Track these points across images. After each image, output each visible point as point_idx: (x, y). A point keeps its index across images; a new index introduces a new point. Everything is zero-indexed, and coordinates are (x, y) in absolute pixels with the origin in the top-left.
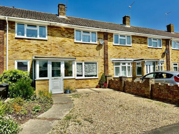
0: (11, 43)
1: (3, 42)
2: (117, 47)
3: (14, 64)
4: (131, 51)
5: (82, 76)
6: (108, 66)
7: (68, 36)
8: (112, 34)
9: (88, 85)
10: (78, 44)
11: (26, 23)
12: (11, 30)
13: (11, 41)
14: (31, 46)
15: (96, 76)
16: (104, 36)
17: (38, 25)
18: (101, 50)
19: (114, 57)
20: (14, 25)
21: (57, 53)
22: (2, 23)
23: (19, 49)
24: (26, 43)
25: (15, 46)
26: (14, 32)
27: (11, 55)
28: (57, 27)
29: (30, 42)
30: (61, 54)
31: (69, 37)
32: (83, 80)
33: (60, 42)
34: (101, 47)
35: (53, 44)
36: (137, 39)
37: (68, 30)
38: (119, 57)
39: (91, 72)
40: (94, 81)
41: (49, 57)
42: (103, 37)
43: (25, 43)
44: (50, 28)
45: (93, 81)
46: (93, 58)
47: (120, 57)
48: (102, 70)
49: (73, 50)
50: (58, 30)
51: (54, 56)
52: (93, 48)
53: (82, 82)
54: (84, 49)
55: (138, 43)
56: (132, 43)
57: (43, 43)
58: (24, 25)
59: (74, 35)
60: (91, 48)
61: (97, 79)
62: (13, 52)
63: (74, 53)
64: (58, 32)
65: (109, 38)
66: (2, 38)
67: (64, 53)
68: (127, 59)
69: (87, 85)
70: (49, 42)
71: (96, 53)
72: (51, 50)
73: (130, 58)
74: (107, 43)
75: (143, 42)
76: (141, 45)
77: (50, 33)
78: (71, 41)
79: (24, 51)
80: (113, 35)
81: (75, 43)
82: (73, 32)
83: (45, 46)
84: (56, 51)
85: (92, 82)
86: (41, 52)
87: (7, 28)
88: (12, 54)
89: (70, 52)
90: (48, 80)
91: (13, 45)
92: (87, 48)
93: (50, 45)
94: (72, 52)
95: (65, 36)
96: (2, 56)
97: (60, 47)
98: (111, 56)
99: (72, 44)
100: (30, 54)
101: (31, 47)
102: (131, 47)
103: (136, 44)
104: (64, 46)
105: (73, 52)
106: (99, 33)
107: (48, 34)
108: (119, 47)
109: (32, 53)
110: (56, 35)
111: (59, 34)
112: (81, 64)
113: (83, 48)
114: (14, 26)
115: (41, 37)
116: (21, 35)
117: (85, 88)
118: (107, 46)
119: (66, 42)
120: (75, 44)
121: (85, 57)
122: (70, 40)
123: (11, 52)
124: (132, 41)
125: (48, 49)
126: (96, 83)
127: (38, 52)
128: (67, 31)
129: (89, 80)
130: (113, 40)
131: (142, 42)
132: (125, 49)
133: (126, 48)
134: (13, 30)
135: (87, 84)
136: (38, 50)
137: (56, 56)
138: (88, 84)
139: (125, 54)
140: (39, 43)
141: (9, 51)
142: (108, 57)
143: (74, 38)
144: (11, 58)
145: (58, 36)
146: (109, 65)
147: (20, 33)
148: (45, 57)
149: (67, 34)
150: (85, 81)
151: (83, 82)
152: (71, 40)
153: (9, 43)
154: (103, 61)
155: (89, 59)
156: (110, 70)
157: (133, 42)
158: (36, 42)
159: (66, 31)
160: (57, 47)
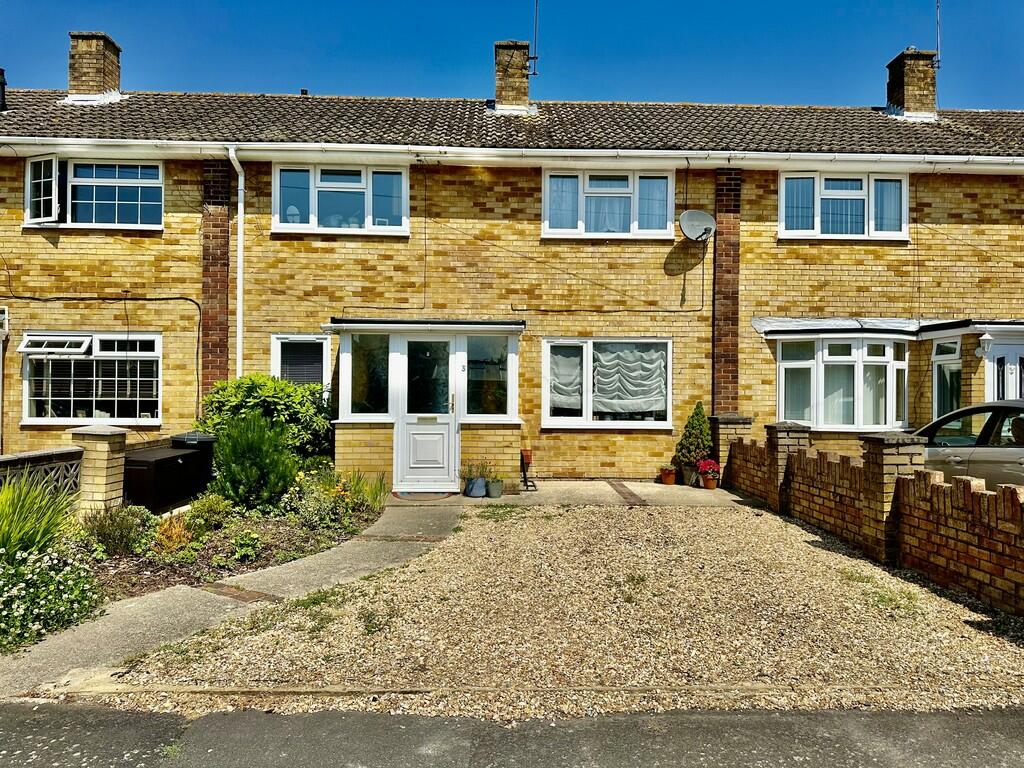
0: (255, 260)
1: (225, 254)
2: (806, 249)
3: (267, 351)
4: (907, 274)
5: (577, 413)
6: (735, 362)
7: (509, 211)
8: (768, 179)
9: (612, 465)
10: (559, 249)
11: (315, 165)
12: (255, 200)
13: (255, 249)
14: (338, 267)
15: (661, 416)
16: (718, 193)
17: (367, 166)
18: (698, 270)
19: (780, 309)
20: (265, 179)
21: (450, 296)
22: (220, 171)
23: (288, 282)
24: (315, 255)
25: (271, 270)
26: (266, 209)
27: (254, 313)
28: (455, 169)
29: (331, 251)
30: (470, 301)
31: (514, 215)
32: (586, 436)
33: (469, 243)
34: (694, 256)
35: (437, 253)
36: (955, 194)
37: (512, 179)
38: (818, 311)
39: (634, 394)
40: (648, 444)
41: (416, 318)
42: (712, 197)
43: (310, 255)
44: (420, 177)
45: (640, 442)
46: (643, 322)
47: (820, 309)
48: (701, 386)
49: (533, 277)
50: (461, 183)
51: (439, 315)
52: (644, 266)
53: (576, 443)
54: (590, 271)
55: (957, 218)
56: (915, 221)
57: (388, 253)
58: (308, 171)
59: (539, 200)
60: (631, 266)
61: (668, 432)
62: (264, 297)
63: (539, 297)
64: (460, 194)
65: (750, 202)
66: (222, 237)
67: (485, 297)
68: (869, 323)
69: (603, 465)
70: (417, 246)
71: (667, 289)
72: (425, 285)
73: (896, 316)
74: (736, 227)
75: (996, 213)
76: (982, 233)
77: (423, 203)
78: (521, 233)
79: (307, 294)
80: (775, 181)
81: (545, 242)
82: (533, 185)
83: (397, 268)
84: (448, 285)
85: (636, 449)
86: (381, 295)
87: (241, 194)
88: (258, 309)
89: (515, 292)
90: (390, 426)
91: (263, 265)
92: (611, 266)
93: (421, 258)
94: (526, 292)
95: (491, 210)
96: (221, 318)
97: (469, 265)
98: (759, 304)
99: (530, 247)
100: (334, 304)
101: (338, 272)
102: (904, 243)
103: (943, 228)
104: (486, 260)
105: (530, 292)
106: (684, 175)
107: (413, 209)
108: (814, 251)
109: (340, 299)
110: (452, 210)
111: (466, 204)
112: (578, 351)
113: (586, 266)
114: (269, 184)
115: (384, 224)
116: (298, 218)
117: (592, 479)
118: (736, 245)
119: (498, 238)
120: (543, 249)
121: (595, 317)
122: (519, 226)
123: (255, 298)
124: (911, 210)
125: (413, 280)
126: (660, 455)
127: (367, 293)
128: (505, 184)
129: (620, 438)
130: (776, 208)
131: (987, 211)
132: (860, 263)
133: (867, 252)
134: (261, 198)
135: (608, 460)
136: (368, 284)
137: (446, 311)
138: (613, 459)
139: (860, 289)
140: (370, 252)
141: (247, 292)
142: (736, 312)
143: (538, 217)
144: (254, 324)
145: (458, 215)
146: (741, 356)
147: (293, 210)
148: (399, 317)
149: (503, 199)
150: (592, 443)
151: (585, 448)
152: (526, 226)
153: (247, 260)
154: (706, 331)
155: (620, 324)
156: (749, 387)
157: (919, 213)
158: (360, 251)
159: (497, 184)
160: (453, 270)
